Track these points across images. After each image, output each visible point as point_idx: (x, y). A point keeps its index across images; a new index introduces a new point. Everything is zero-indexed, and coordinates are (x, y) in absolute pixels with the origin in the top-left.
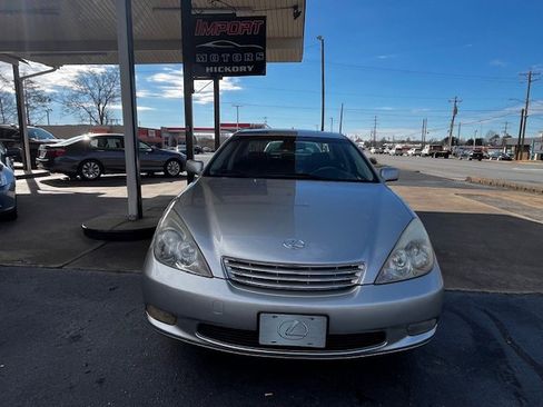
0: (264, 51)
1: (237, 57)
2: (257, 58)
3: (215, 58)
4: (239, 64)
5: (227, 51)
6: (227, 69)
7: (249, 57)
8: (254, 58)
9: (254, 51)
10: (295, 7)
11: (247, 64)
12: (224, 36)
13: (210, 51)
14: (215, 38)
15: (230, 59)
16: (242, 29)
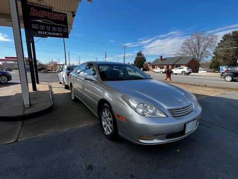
0: (67, 28)
1: (54, 29)
3: (42, 27)
4: (56, 32)
5: (49, 25)
6: (50, 33)
7: (60, 29)
8: (63, 30)
9: (63, 27)
10: (73, 13)
11: (59, 32)
12: (47, 18)
13: (39, 24)
14: (42, 18)
15: (51, 29)
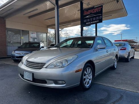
0: (102, 16)
1: (94, 19)
2: (100, 18)
3: (88, 20)
4: (95, 21)
5: (92, 18)
6: (92, 23)
8: (99, 18)
9: (99, 16)
11: (98, 20)
12: (91, 14)
14: (89, 15)
16: (96, 10)
